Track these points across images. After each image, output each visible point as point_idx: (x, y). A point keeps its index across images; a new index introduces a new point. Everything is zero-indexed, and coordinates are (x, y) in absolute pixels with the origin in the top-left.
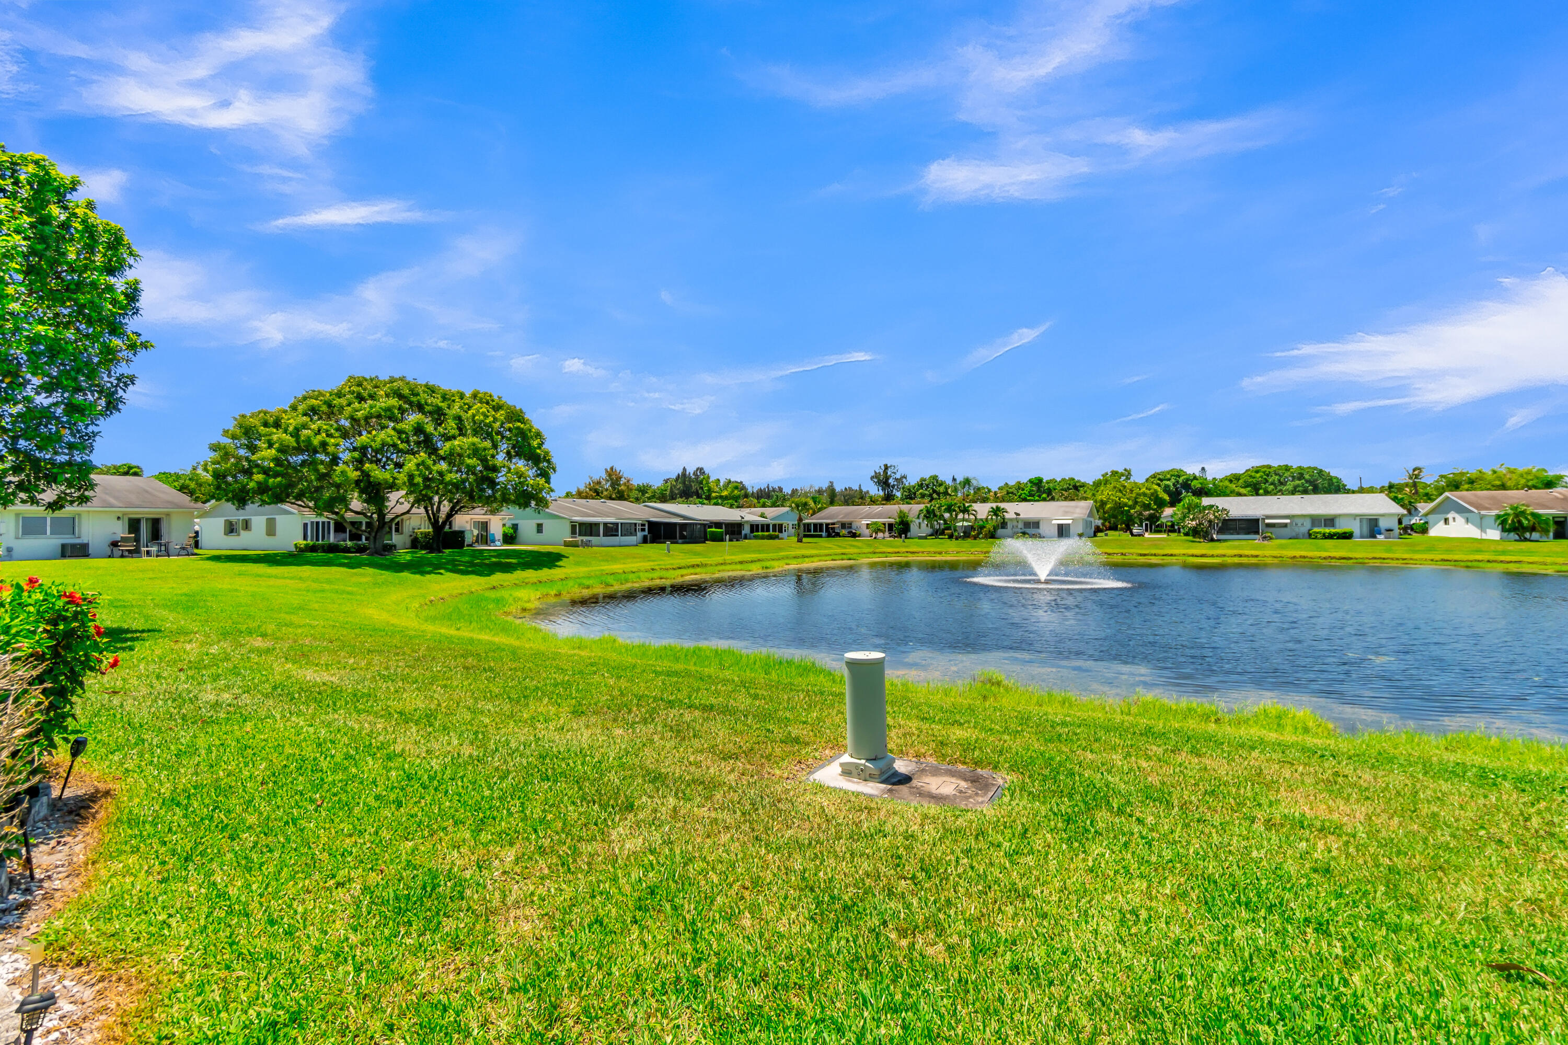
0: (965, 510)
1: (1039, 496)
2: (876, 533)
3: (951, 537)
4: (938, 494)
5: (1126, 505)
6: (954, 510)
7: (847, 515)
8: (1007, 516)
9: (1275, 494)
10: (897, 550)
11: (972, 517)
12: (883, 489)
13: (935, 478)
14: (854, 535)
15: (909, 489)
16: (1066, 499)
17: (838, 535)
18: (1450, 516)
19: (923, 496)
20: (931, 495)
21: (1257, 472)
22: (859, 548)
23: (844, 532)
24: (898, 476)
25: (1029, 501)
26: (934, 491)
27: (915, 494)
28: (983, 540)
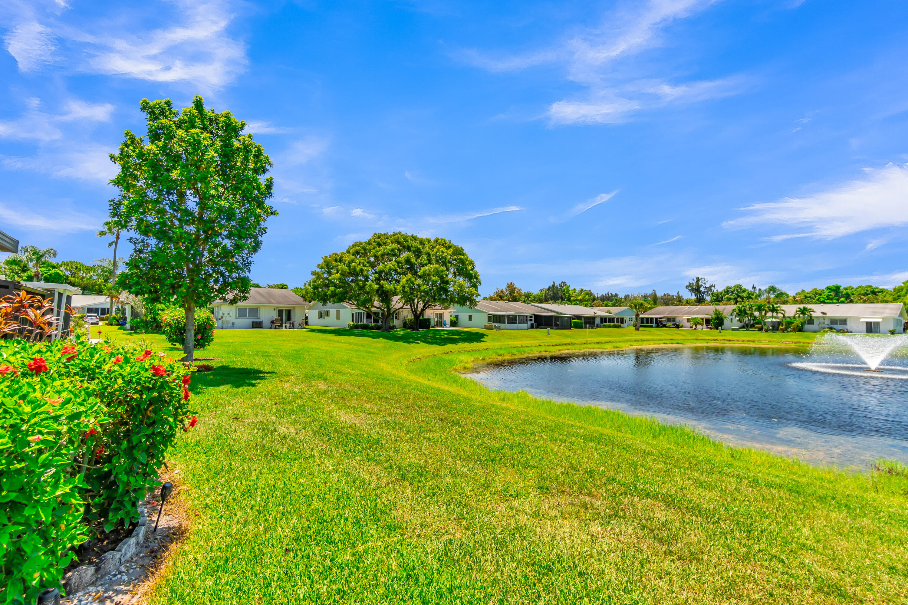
0: (774, 310)
1: (838, 300)
2: (696, 325)
3: (760, 329)
4: (742, 298)
6: (764, 310)
7: (672, 312)
8: (813, 314)
10: (715, 338)
11: (780, 315)
12: (696, 295)
13: (739, 286)
14: (678, 327)
15: (717, 295)
16: (865, 302)
17: (665, 326)
19: (729, 299)
20: (735, 299)
22: (683, 335)
23: (669, 324)
24: (708, 285)
25: (828, 303)
26: (739, 296)
27: (722, 298)
28: (791, 333)
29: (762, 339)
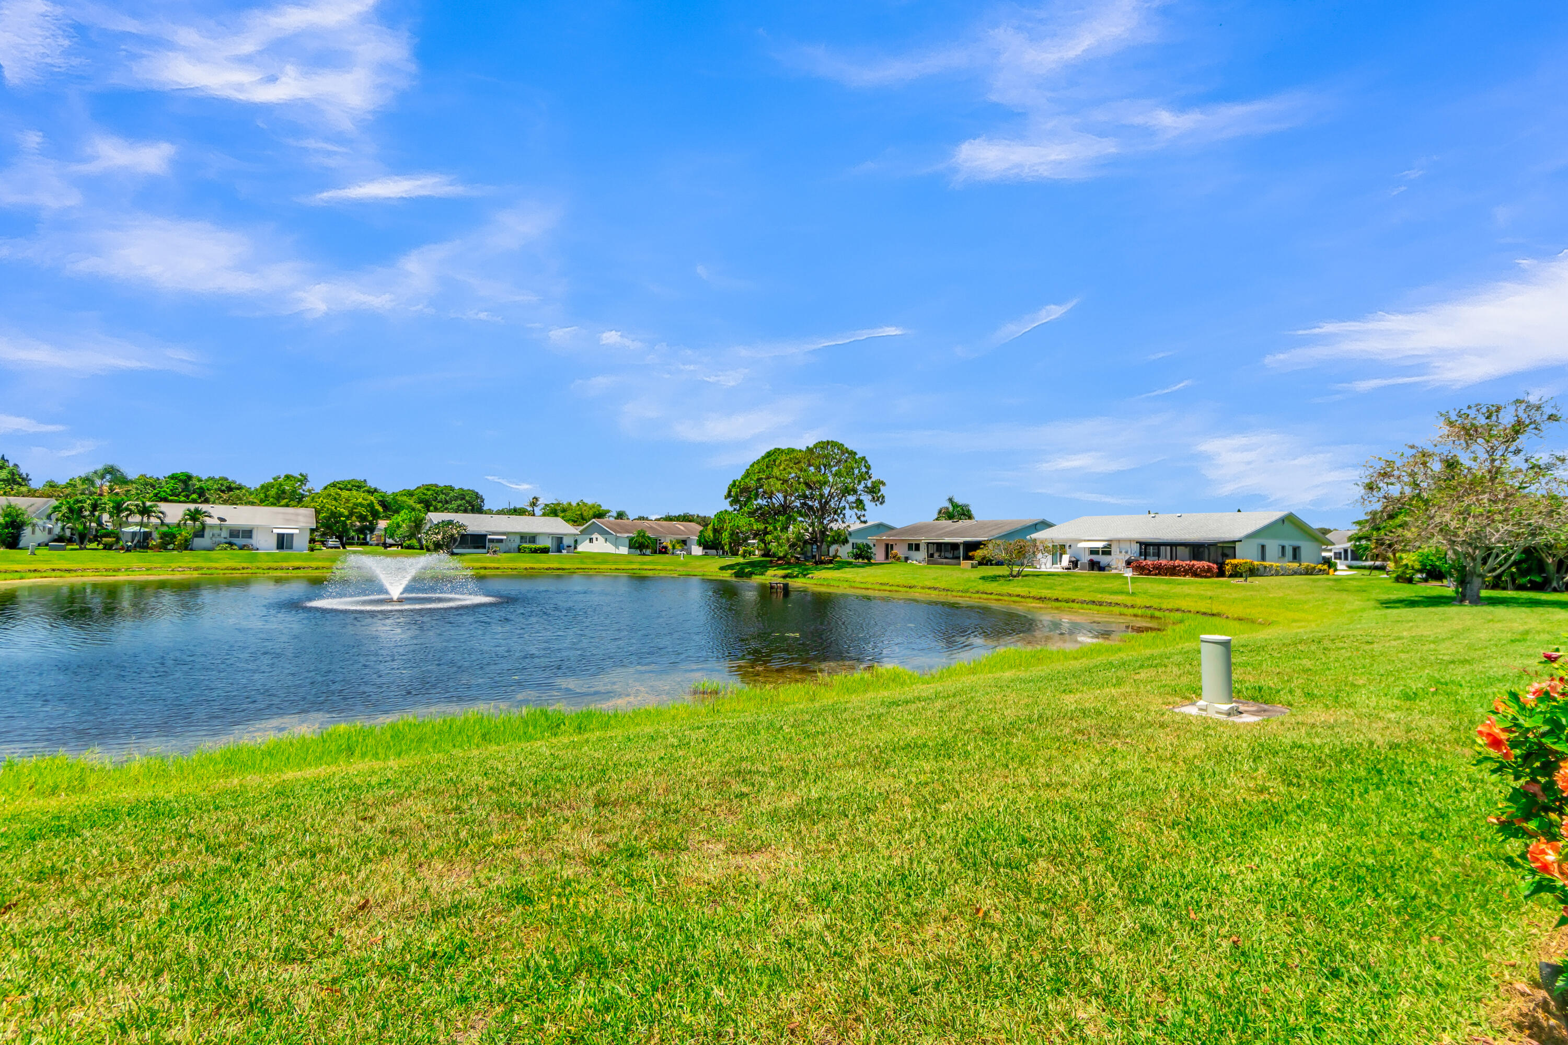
0: (145, 511)
5: (341, 515)
8: (208, 521)
9: (442, 511)
11: (154, 521)
18: (594, 536)
21: (428, 490)
28: (175, 552)
29: (134, 565)
